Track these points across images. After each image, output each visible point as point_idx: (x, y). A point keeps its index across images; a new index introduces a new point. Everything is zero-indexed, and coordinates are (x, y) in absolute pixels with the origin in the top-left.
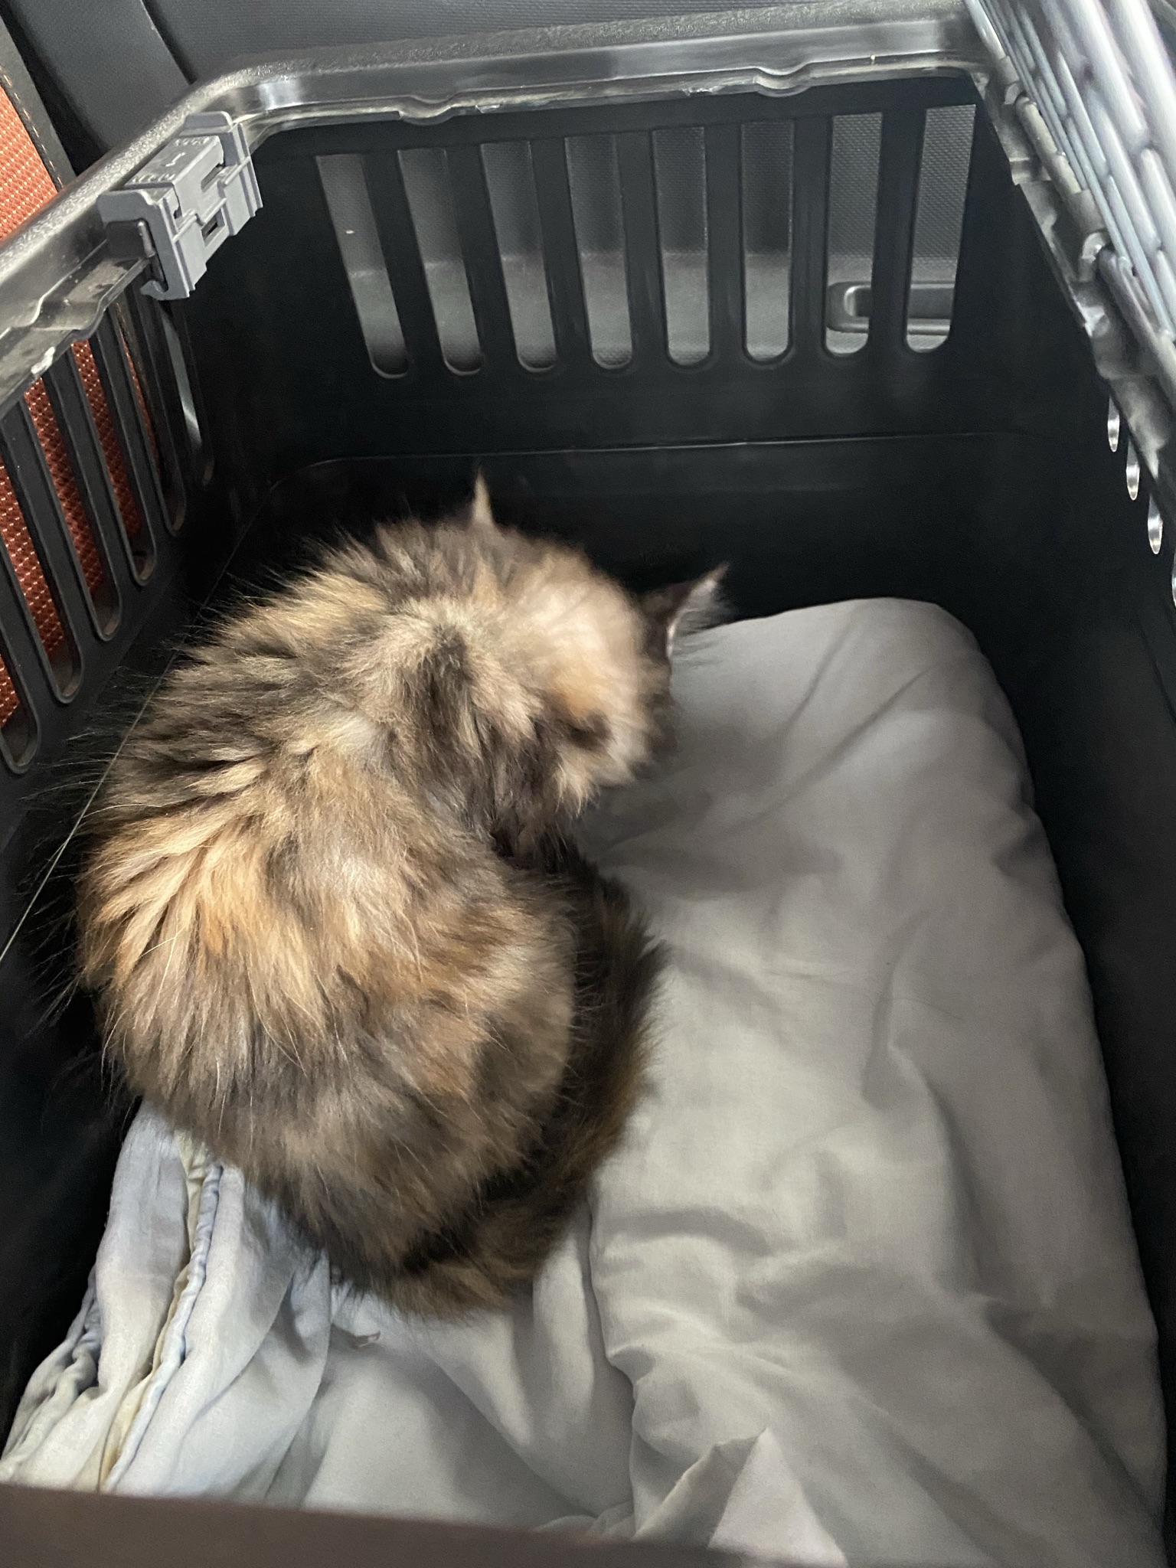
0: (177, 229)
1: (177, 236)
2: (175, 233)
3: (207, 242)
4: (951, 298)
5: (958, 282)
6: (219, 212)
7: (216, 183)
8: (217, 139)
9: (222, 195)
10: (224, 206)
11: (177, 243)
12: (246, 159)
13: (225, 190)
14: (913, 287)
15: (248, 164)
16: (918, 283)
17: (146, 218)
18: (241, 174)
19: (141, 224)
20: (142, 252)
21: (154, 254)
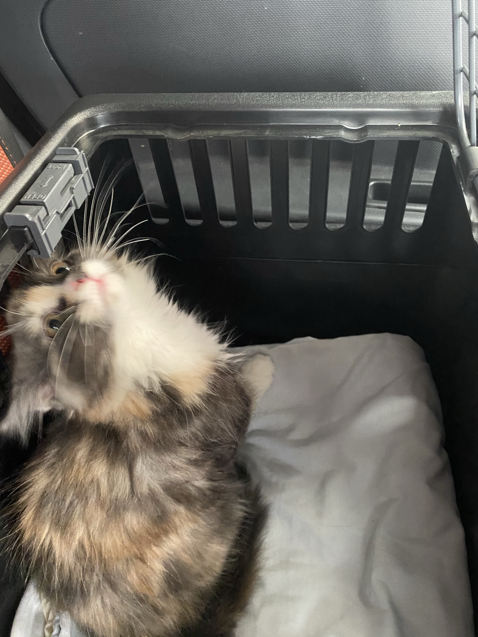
0: (44, 226)
1: (45, 231)
2: (43, 229)
3: (62, 221)
4: (430, 190)
6: (71, 202)
7: (69, 188)
8: (71, 165)
9: (72, 193)
10: (74, 198)
11: (45, 234)
12: (85, 169)
13: (74, 191)
14: (412, 183)
15: (87, 171)
17: (29, 226)
18: (83, 178)
19: (26, 229)
20: (27, 241)
21: (32, 241)
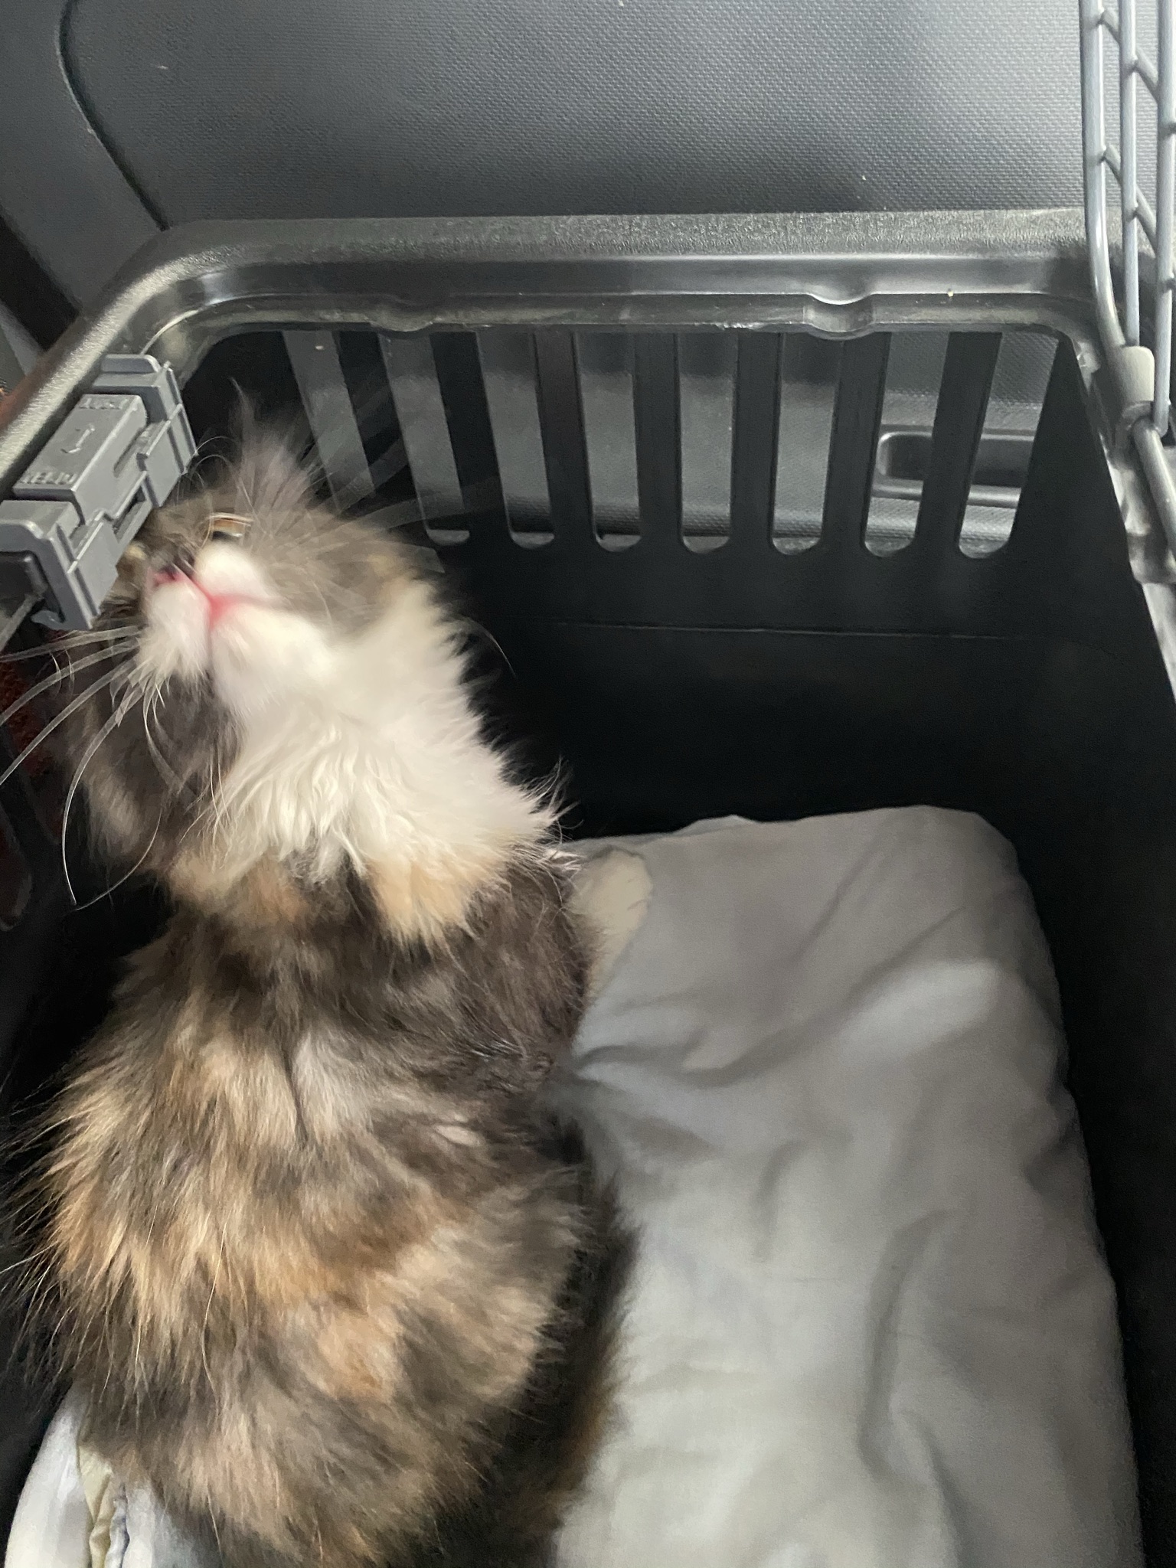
0: (74, 551)
1: (75, 563)
2: (71, 559)
3: (119, 538)
5: (1039, 434)
6: (140, 490)
7: (134, 455)
8: (138, 399)
9: (142, 467)
10: (147, 480)
11: (77, 572)
12: (174, 409)
13: (147, 463)
14: (984, 436)
15: (180, 413)
16: (991, 432)
17: (33, 550)
18: (170, 432)
19: (28, 559)
20: (30, 588)
21: (45, 588)
